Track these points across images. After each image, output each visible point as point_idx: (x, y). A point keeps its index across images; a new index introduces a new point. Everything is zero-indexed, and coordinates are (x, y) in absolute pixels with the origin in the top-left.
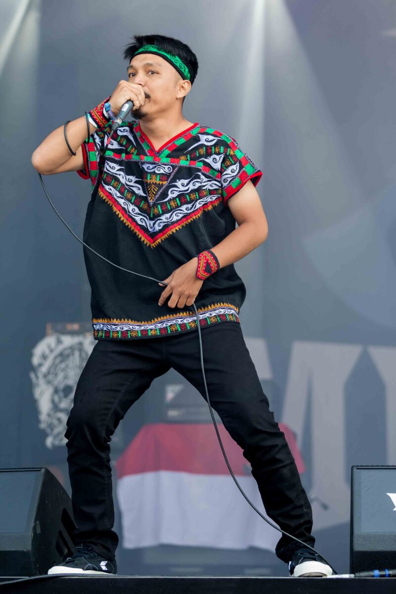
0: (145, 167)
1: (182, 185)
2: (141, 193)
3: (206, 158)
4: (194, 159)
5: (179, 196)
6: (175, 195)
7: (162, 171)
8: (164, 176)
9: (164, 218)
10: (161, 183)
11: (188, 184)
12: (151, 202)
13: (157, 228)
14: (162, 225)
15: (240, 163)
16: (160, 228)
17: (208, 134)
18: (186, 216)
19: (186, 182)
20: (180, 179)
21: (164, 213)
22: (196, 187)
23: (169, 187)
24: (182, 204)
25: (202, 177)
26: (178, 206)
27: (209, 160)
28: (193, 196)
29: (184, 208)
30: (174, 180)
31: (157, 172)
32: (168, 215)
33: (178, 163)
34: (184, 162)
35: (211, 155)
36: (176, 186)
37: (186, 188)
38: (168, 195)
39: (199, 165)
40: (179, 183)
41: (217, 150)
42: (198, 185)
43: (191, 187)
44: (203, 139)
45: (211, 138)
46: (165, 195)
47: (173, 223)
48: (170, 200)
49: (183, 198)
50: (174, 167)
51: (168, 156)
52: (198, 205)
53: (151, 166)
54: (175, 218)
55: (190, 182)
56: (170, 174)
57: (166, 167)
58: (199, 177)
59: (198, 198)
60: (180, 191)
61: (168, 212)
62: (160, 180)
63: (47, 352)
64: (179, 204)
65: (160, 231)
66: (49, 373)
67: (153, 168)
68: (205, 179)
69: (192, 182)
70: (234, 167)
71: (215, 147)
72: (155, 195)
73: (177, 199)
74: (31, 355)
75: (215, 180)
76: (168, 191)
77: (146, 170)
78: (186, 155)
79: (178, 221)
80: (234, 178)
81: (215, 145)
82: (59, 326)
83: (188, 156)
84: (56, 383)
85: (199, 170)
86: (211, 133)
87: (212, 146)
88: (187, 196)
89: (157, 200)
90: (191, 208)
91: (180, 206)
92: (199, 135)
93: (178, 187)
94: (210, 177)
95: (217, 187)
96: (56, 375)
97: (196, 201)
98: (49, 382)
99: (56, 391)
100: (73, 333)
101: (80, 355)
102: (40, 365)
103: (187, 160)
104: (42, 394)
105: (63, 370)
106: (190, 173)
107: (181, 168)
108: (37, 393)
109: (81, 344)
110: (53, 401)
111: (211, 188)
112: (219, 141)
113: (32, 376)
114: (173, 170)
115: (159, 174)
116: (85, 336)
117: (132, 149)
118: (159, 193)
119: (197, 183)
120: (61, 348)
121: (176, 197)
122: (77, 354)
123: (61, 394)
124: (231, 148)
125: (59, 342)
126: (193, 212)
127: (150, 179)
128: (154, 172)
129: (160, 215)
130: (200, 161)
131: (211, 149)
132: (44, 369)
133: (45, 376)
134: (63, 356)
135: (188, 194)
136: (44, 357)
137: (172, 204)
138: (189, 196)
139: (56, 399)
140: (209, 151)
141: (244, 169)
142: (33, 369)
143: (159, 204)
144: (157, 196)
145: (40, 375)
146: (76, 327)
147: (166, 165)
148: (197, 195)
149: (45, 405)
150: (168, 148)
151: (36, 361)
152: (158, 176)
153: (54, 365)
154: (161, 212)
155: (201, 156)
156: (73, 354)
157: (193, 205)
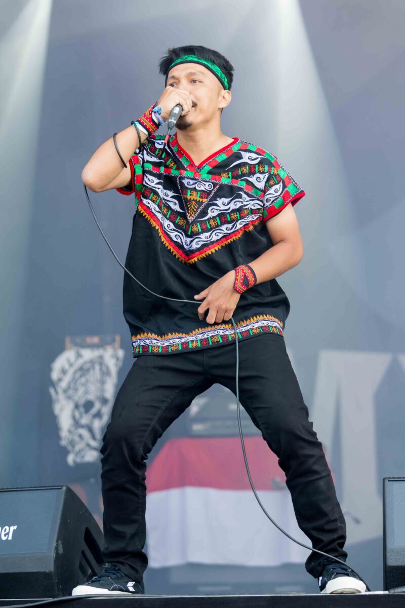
0: (185, 181)
1: (223, 204)
2: (177, 208)
3: (249, 176)
4: (236, 177)
5: (218, 215)
6: (215, 214)
7: (202, 188)
8: (205, 194)
9: (204, 237)
10: (201, 200)
11: (229, 203)
12: (190, 219)
13: (195, 246)
14: (201, 244)
15: (283, 182)
16: (198, 246)
17: (250, 151)
18: (226, 237)
19: (226, 200)
20: (220, 198)
21: (204, 231)
22: (237, 207)
23: (209, 205)
24: (222, 224)
25: (244, 196)
26: (218, 226)
27: (252, 179)
28: (234, 216)
29: (224, 227)
30: (215, 198)
31: (197, 188)
32: (208, 234)
33: (219, 180)
34: (225, 180)
35: (254, 173)
36: (216, 205)
37: (227, 207)
38: (207, 213)
39: (241, 184)
40: (219, 202)
41: (261, 169)
42: (239, 205)
43: (232, 206)
44: (246, 157)
45: (254, 156)
46: (204, 213)
47: (213, 243)
48: (210, 219)
49: (223, 218)
50: (215, 185)
51: (209, 173)
52: (239, 225)
53: (192, 182)
54: (214, 238)
55: (231, 201)
56: (211, 192)
57: (207, 184)
58: (240, 197)
59: (239, 218)
60: (220, 210)
61: (208, 231)
62: (200, 197)
63: (67, 366)
64: (219, 224)
65: (198, 249)
66: (69, 387)
67: (193, 184)
68: (248, 199)
69: (233, 201)
70: (277, 187)
71: (259, 166)
72: (195, 212)
73: (217, 218)
74: (50, 370)
75: (258, 200)
76: (208, 209)
77: (186, 185)
78: (227, 172)
79: (217, 241)
80: (277, 198)
81: (259, 164)
82: (78, 340)
83: (230, 173)
84: (76, 398)
85: (241, 189)
86: (254, 150)
87: (256, 164)
88: (228, 216)
89: (196, 218)
90: (232, 228)
91: (221, 226)
92: (241, 152)
93: (218, 206)
94: (253, 197)
95: (259, 207)
96: (76, 390)
97: (237, 221)
98: (69, 398)
99: (77, 407)
100: (92, 346)
101: (101, 369)
102: (60, 380)
103: (229, 177)
104: (62, 409)
105: (83, 385)
106: (232, 192)
107: (222, 187)
108: (57, 409)
109: (101, 357)
110: (74, 417)
111: (253, 208)
112: (262, 159)
113: (52, 391)
114: (214, 187)
115: (200, 191)
116: (105, 350)
117: (171, 162)
118: (199, 211)
119: (238, 203)
120: (80, 361)
121: (216, 216)
122: (97, 367)
123: (82, 409)
124: (275, 167)
125: (79, 356)
126: (234, 232)
127: (191, 195)
128: (195, 188)
129: (198, 233)
130: (243, 180)
131: (255, 168)
132: (64, 384)
133: (65, 391)
134: (83, 371)
135: (229, 213)
136: (64, 372)
137: (212, 223)
138: (230, 216)
139: (77, 414)
140: (253, 170)
141: (287, 189)
142: (53, 384)
143: (199, 222)
144: (197, 214)
145: (60, 391)
146: (96, 340)
147: (206, 182)
148: (238, 215)
149: (65, 421)
150: (209, 164)
151: (55, 375)
152: (199, 193)
153: (74, 380)
154: (200, 230)
155: (243, 175)
156: (94, 368)
157: (233, 226)
